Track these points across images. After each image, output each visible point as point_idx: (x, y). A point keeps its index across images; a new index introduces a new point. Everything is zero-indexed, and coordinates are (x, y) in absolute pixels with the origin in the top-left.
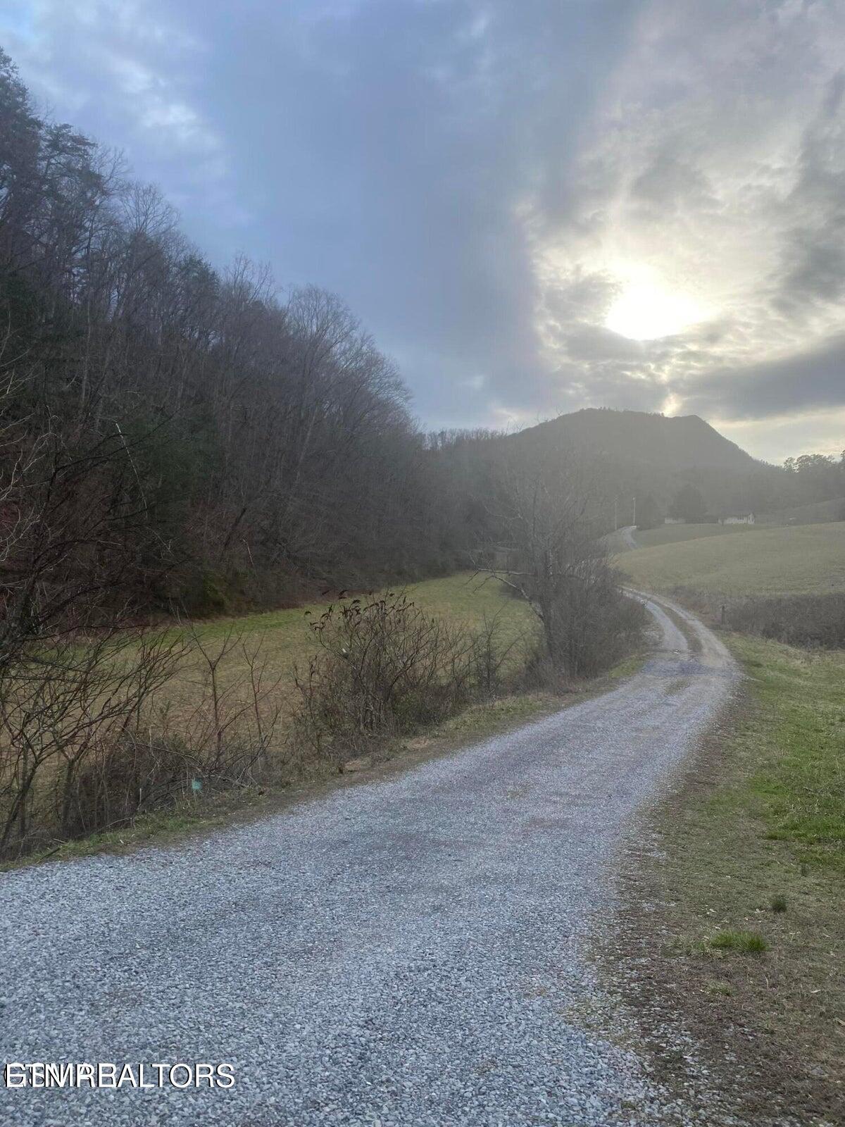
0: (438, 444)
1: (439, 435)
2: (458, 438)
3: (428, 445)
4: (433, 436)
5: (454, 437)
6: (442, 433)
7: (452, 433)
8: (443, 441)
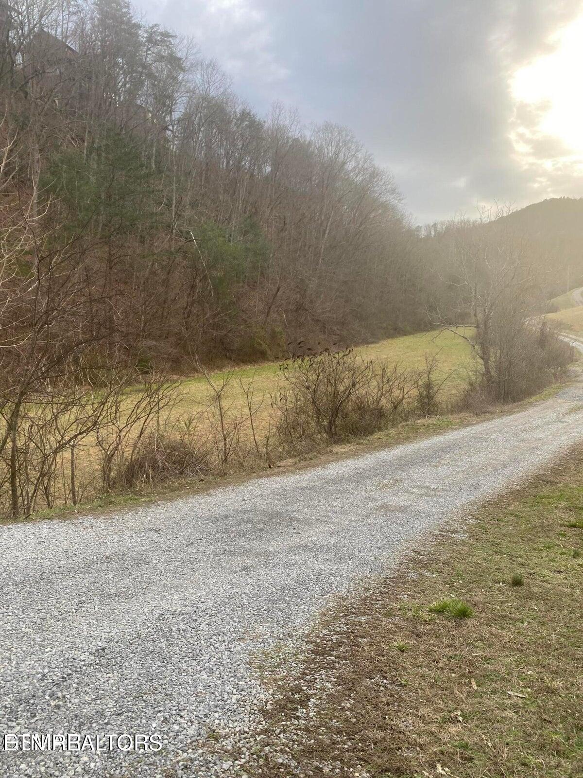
0: (432, 233)
1: (432, 226)
2: (447, 228)
3: (423, 233)
4: (428, 227)
5: (444, 227)
6: (435, 224)
7: (442, 223)
8: (435, 230)
